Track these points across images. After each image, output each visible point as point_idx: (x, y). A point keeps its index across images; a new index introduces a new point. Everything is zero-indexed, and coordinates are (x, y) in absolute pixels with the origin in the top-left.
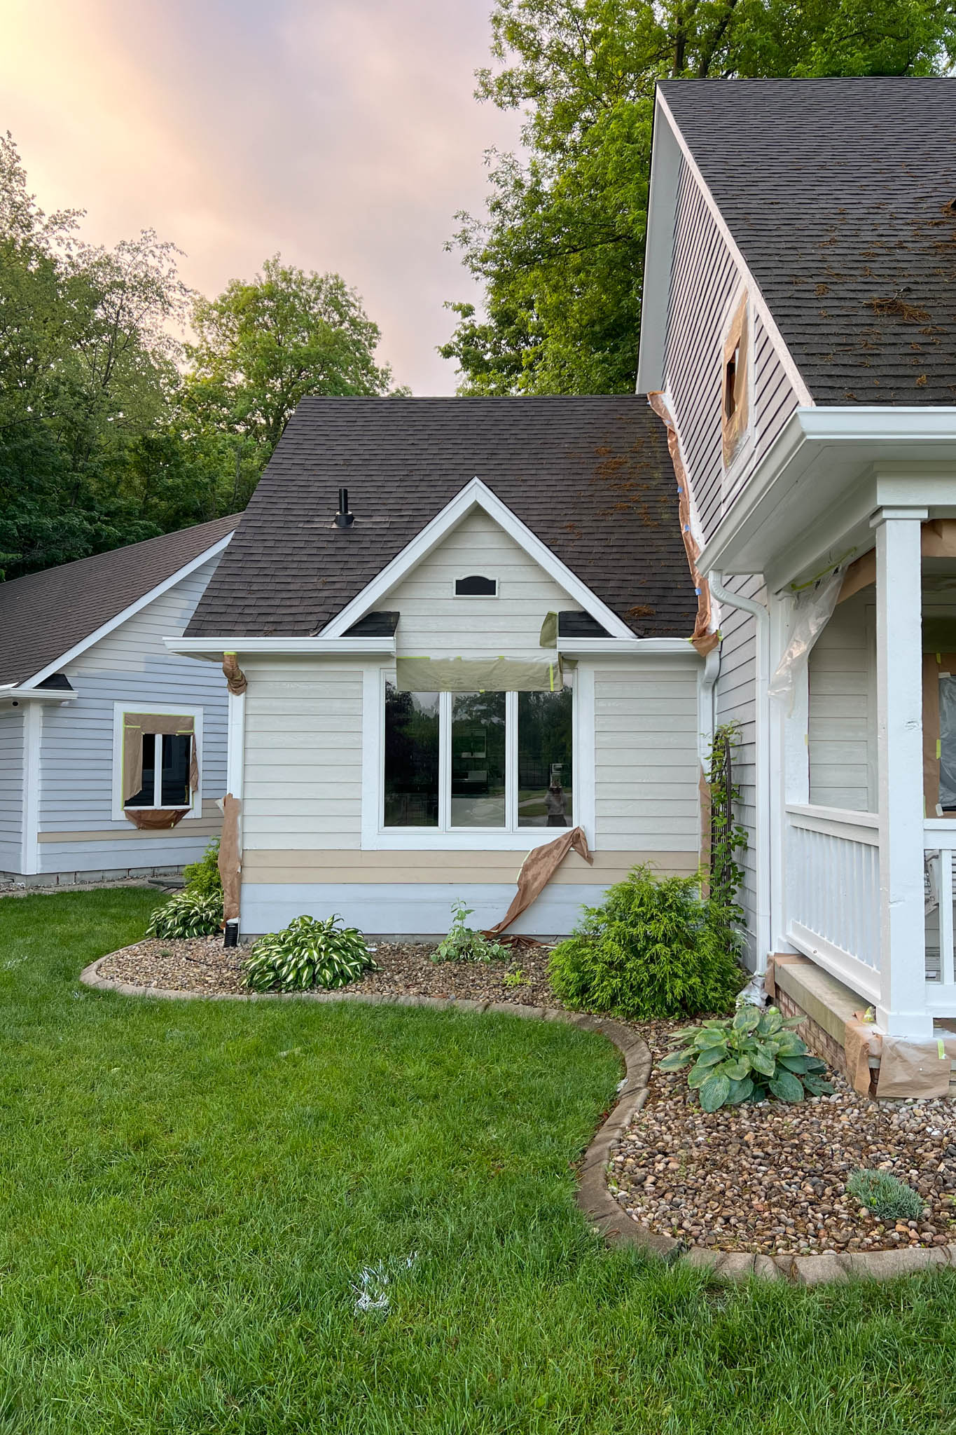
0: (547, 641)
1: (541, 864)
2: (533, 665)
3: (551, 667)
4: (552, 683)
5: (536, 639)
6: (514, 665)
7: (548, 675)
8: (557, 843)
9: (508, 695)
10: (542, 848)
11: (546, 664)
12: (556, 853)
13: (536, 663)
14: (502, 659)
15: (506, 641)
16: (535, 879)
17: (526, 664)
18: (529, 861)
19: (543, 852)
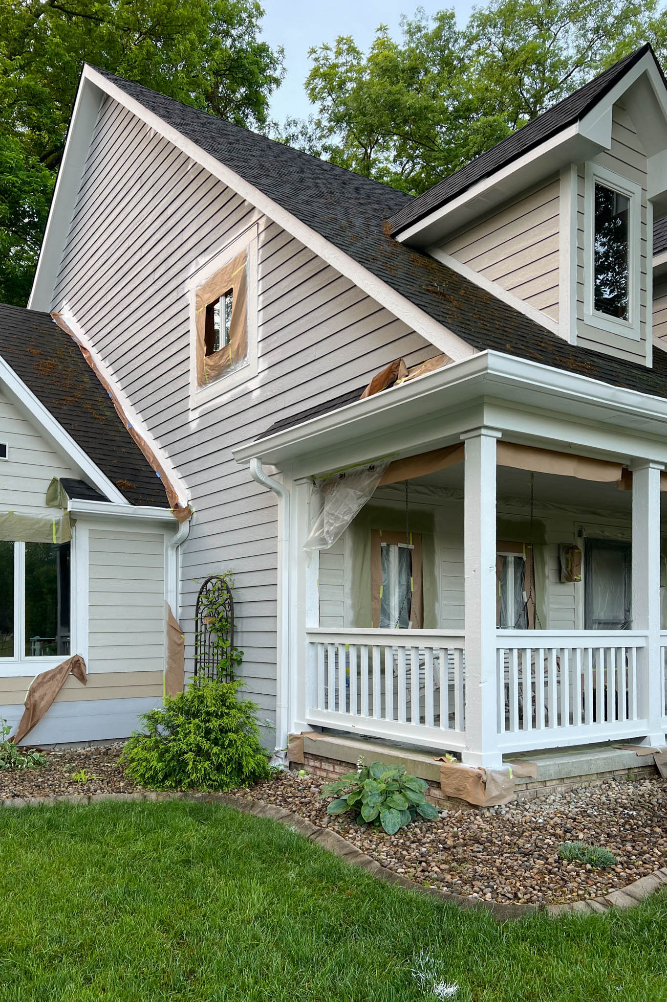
0: (52, 500)
1: (46, 686)
2: (39, 521)
3: (54, 523)
4: (54, 537)
5: (41, 499)
6: (22, 519)
7: (51, 530)
8: (60, 669)
9: (16, 545)
10: (47, 673)
11: (49, 521)
12: (58, 677)
13: (41, 520)
14: (11, 514)
15: (15, 498)
16: (42, 699)
17: (33, 519)
18: (36, 684)
19: (49, 676)
